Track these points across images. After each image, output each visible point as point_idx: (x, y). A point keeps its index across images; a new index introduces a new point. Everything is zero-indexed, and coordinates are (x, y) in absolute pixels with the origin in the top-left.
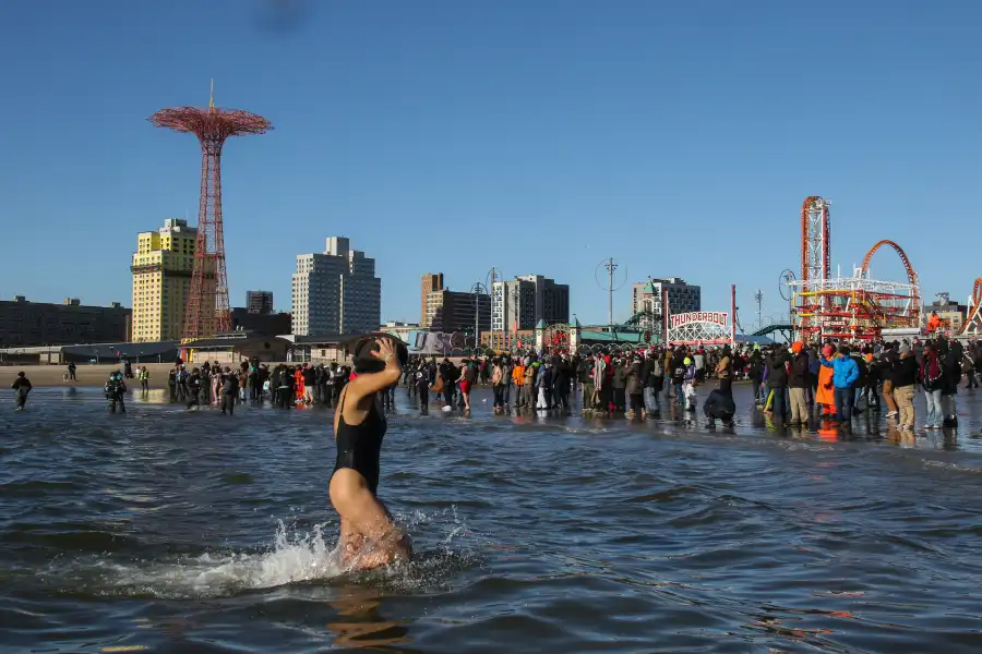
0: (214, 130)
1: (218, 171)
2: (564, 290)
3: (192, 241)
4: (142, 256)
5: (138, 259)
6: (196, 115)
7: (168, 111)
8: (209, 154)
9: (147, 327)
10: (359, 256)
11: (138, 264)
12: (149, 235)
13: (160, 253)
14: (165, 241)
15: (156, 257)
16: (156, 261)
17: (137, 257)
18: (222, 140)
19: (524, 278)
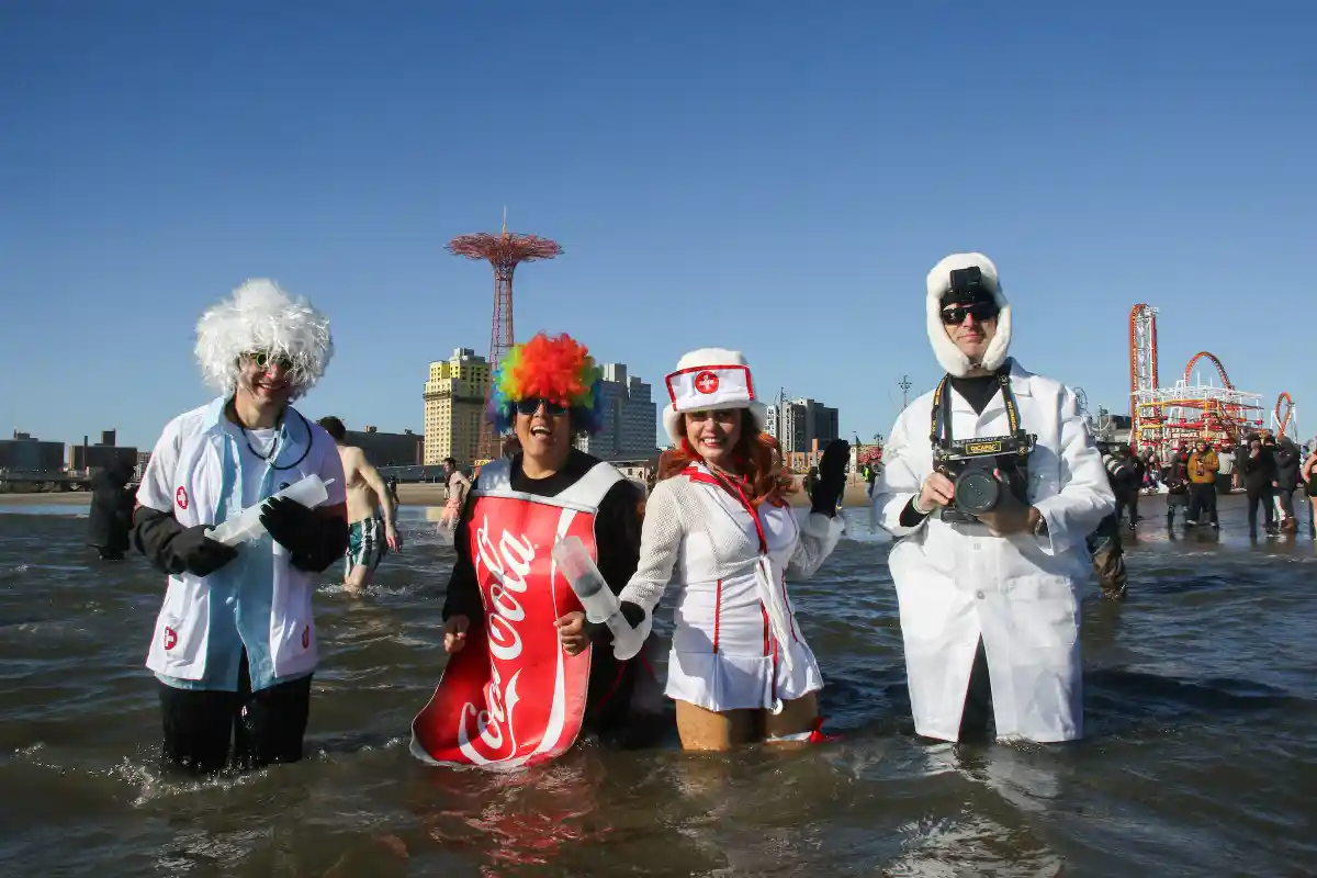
0: (507, 256)
1: (510, 294)
2: (833, 414)
3: (478, 369)
4: (434, 384)
5: (430, 388)
6: (491, 241)
7: (463, 238)
8: (502, 279)
9: (437, 449)
10: (636, 381)
11: (430, 391)
12: (439, 364)
13: (449, 381)
14: (454, 371)
15: (447, 385)
16: (446, 389)
17: (429, 384)
18: (514, 265)
19: (795, 402)
